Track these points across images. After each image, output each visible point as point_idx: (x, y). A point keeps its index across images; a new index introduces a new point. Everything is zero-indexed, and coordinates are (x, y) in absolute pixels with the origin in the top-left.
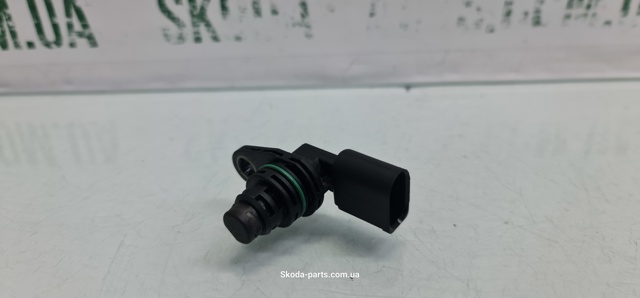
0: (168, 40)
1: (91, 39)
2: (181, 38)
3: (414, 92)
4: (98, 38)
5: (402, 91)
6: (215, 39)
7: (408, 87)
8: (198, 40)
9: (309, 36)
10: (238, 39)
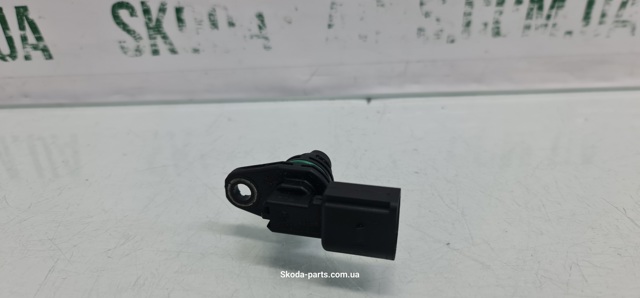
0: (125, 53)
1: (45, 50)
2: (138, 51)
3: (374, 103)
4: (52, 51)
5: (364, 103)
6: (173, 51)
7: (369, 99)
8: (156, 52)
9: (267, 48)
10: (196, 51)
